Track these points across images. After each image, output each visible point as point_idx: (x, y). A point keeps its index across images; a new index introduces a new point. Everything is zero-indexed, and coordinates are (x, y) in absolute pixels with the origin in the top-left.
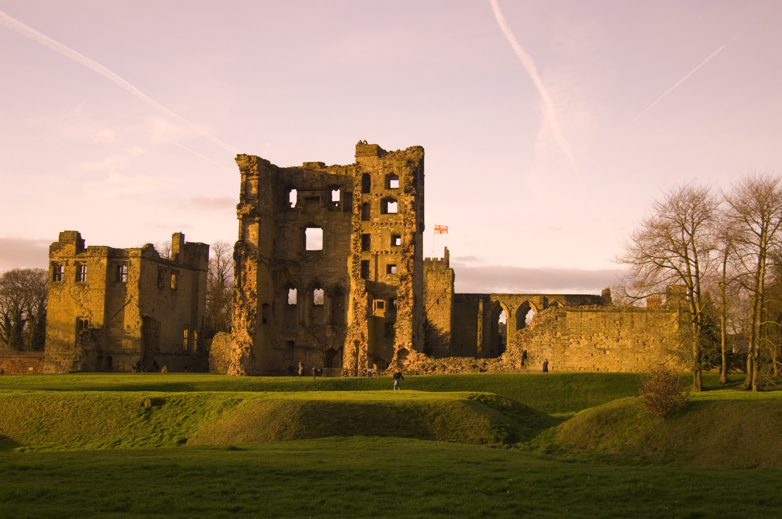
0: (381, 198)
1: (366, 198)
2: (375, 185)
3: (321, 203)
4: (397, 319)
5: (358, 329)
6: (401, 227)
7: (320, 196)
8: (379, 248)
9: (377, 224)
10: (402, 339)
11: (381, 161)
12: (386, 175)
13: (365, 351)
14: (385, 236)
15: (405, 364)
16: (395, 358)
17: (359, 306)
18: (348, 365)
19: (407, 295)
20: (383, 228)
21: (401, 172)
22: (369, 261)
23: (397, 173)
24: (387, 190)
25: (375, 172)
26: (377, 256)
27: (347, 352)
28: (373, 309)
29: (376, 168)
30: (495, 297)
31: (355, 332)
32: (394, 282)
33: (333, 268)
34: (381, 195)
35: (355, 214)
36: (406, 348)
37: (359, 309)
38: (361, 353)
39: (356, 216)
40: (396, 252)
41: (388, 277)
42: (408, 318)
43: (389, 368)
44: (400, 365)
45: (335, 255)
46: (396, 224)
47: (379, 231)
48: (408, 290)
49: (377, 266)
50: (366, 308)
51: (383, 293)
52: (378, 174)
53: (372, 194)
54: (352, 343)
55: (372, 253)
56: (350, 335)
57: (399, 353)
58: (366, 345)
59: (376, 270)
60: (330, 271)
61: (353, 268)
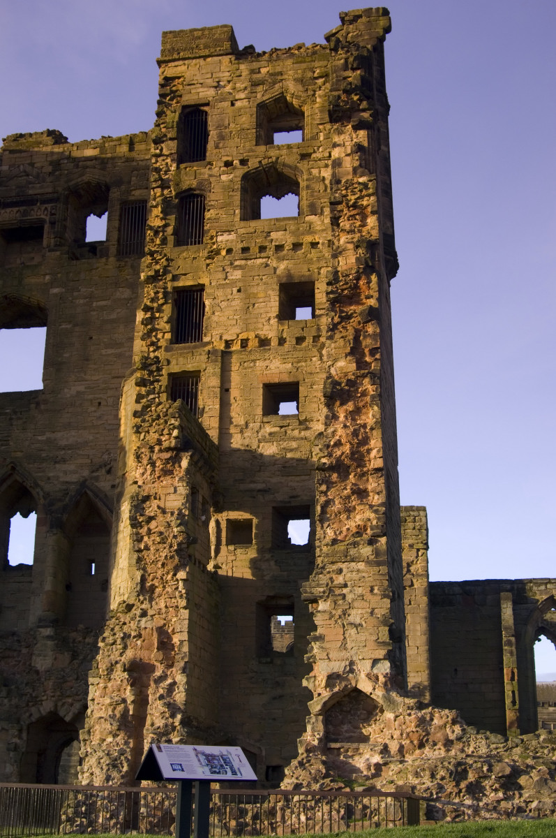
0: (241, 171)
1: (191, 176)
2: (221, 137)
3: (48, 239)
4: (319, 561)
5: (144, 614)
6: (314, 254)
7: (47, 219)
8: (236, 330)
9: (229, 251)
10: (344, 646)
11: (242, 67)
12: (261, 106)
13: (172, 708)
14: (259, 290)
15: (359, 763)
16: (312, 734)
17: (151, 508)
18: (97, 771)
19: (358, 457)
20: (249, 262)
21: (310, 93)
22: (195, 376)
23: (298, 97)
24: (262, 148)
25: (223, 100)
26: (226, 355)
27: (97, 715)
28: (213, 548)
29: (228, 88)
30: (543, 587)
31: (131, 628)
32: (294, 445)
33: (73, 433)
34: (243, 162)
35: (151, 228)
36: (365, 686)
37: (153, 524)
38: (156, 715)
39: (156, 233)
40: (300, 340)
41: (268, 429)
42: (366, 551)
43: (287, 784)
44: (339, 771)
45: (81, 388)
46: (297, 246)
47: (237, 275)
48: (360, 440)
49: (227, 390)
50: (181, 515)
51: (252, 486)
52: (233, 104)
53: (210, 164)
54: (120, 675)
55: (209, 348)
56: (110, 640)
57: (331, 712)
58: (181, 679)
59: (225, 404)
60: (63, 443)
61: (137, 401)
